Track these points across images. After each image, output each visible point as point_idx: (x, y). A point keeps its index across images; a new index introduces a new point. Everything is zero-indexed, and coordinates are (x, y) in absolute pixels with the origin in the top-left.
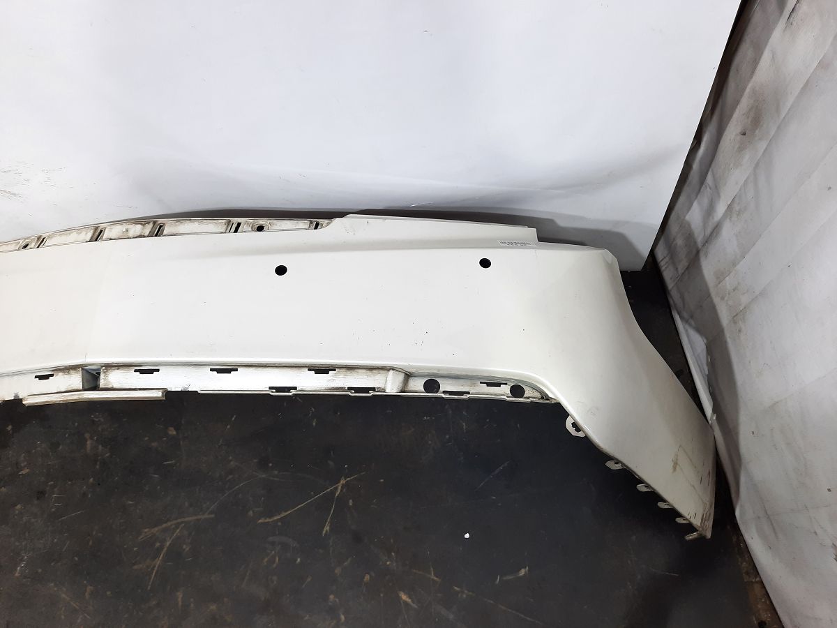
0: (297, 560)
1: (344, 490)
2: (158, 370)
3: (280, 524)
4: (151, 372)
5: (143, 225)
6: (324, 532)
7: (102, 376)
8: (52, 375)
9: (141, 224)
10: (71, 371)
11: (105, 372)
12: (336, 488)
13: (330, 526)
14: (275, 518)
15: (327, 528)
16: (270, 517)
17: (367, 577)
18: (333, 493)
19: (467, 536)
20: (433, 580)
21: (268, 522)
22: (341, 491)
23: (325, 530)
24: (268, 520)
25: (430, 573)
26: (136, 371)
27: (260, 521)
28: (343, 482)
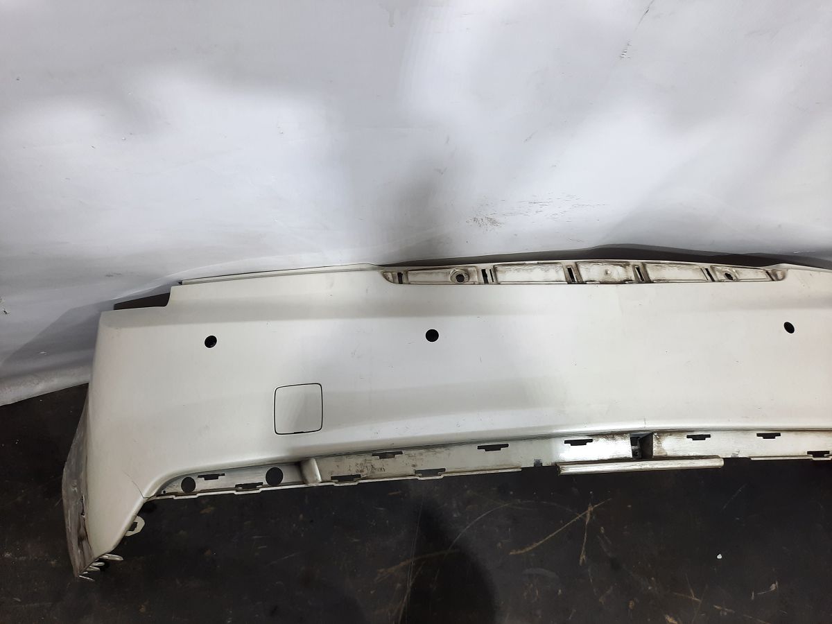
0: (558, 592)
1: (594, 517)
2: (709, 436)
3: (533, 555)
4: (702, 437)
5: (624, 267)
6: (581, 561)
7: (655, 443)
8: (591, 441)
9: (621, 266)
10: (617, 437)
11: (657, 439)
12: (585, 516)
13: (586, 555)
14: (528, 549)
15: (583, 557)
16: (522, 550)
17: (631, 604)
18: (582, 520)
19: (720, 557)
20: (694, 601)
21: (520, 554)
22: (591, 518)
23: (581, 558)
24: (519, 552)
25: (690, 594)
26: (688, 437)
27: (511, 553)
28: (591, 509)
